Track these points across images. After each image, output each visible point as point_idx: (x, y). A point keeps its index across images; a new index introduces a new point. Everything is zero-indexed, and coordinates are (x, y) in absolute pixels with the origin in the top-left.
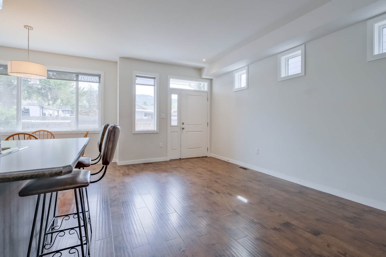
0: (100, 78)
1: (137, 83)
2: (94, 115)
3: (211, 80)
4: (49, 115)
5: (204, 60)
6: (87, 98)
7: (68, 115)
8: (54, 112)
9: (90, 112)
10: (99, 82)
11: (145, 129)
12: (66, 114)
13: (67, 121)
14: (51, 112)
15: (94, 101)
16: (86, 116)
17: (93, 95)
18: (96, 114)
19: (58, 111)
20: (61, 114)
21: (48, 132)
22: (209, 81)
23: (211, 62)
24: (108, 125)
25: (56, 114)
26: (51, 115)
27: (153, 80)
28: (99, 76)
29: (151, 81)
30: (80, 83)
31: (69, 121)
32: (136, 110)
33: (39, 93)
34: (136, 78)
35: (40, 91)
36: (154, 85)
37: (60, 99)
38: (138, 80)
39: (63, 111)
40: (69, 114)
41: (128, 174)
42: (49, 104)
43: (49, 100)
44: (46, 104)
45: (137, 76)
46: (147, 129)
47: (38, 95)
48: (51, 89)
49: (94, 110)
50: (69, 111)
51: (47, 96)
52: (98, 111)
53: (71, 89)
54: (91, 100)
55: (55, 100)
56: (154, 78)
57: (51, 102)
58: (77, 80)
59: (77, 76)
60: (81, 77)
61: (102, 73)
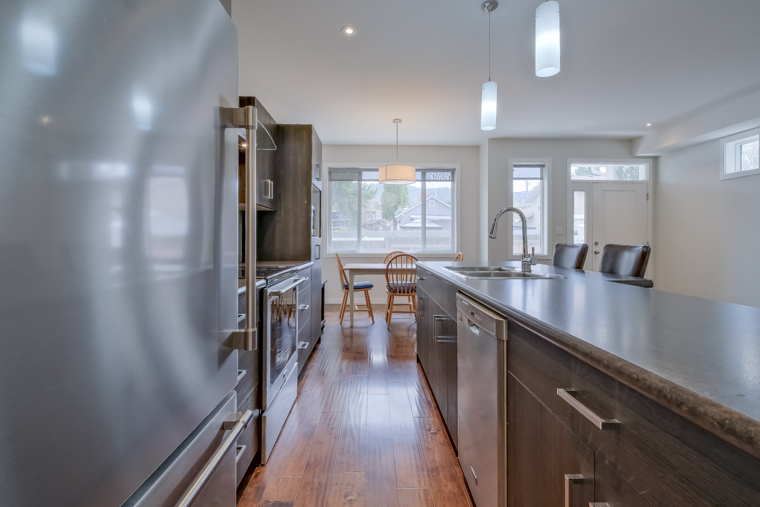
0: (453, 173)
1: (514, 176)
3: (656, 159)
5: (649, 125)
10: (453, 180)
22: (651, 161)
23: (662, 128)
27: (539, 169)
28: (453, 171)
29: (537, 172)
30: (427, 184)
34: (514, 168)
36: (542, 178)
38: (517, 172)
45: (515, 166)
56: (542, 166)
58: (424, 180)
59: (424, 174)
60: (429, 175)
61: (457, 167)
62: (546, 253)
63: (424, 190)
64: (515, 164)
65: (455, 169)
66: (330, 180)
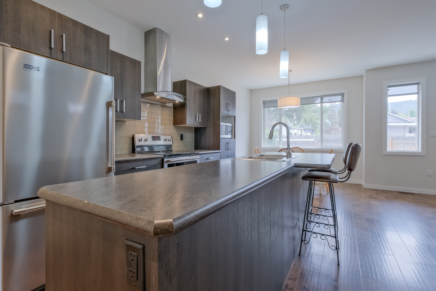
0: (343, 96)
1: (389, 94)
2: (335, 133)
4: (294, 135)
6: (328, 114)
7: (309, 134)
8: (298, 132)
9: (332, 129)
10: (342, 101)
11: (406, 150)
12: (307, 132)
13: (311, 140)
14: (296, 131)
15: (336, 117)
16: (328, 135)
17: (334, 110)
18: (338, 132)
19: (301, 130)
20: (304, 133)
21: (300, 149)
24: (352, 144)
25: (300, 133)
26: (296, 134)
27: (416, 86)
28: (343, 95)
29: (414, 88)
30: (324, 104)
31: (313, 140)
32: (389, 124)
33: (287, 115)
34: (388, 88)
35: (288, 113)
36: (418, 93)
37: (303, 119)
38: (392, 90)
39: (304, 130)
40: (309, 132)
41: (376, 198)
42: (294, 125)
43: (294, 120)
44: (292, 124)
45: (389, 87)
46: (409, 150)
47: (287, 117)
48: (296, 110)
49: (336, 127)
50: (310, 129)
51: (293, 117)
52: (341, 129)
53: (313, 109)
54: (332, 116)
55: (299, 120)
56: (418, 84)
57: (295, 122)
58: (322, 102)
59: (322, 99)
60: (326, 99)
61: (345, 92)
62: (420, 151)
63: (322, 108)
64: (389, 85)
65: (344, 93)
66: (264, 107)
